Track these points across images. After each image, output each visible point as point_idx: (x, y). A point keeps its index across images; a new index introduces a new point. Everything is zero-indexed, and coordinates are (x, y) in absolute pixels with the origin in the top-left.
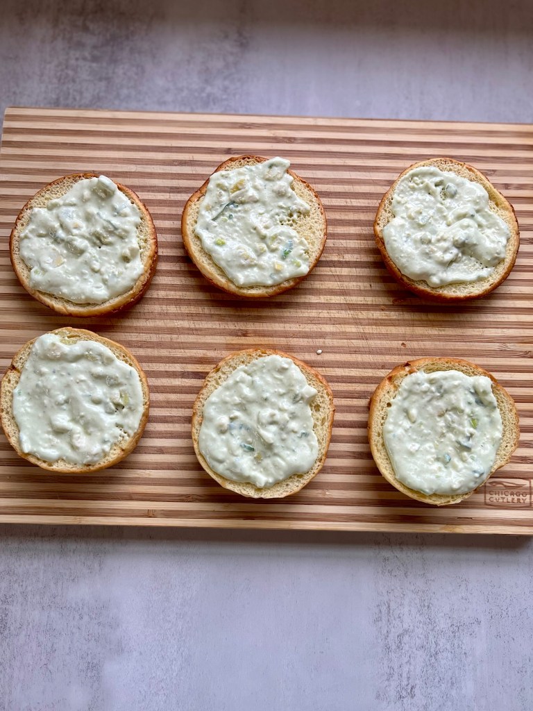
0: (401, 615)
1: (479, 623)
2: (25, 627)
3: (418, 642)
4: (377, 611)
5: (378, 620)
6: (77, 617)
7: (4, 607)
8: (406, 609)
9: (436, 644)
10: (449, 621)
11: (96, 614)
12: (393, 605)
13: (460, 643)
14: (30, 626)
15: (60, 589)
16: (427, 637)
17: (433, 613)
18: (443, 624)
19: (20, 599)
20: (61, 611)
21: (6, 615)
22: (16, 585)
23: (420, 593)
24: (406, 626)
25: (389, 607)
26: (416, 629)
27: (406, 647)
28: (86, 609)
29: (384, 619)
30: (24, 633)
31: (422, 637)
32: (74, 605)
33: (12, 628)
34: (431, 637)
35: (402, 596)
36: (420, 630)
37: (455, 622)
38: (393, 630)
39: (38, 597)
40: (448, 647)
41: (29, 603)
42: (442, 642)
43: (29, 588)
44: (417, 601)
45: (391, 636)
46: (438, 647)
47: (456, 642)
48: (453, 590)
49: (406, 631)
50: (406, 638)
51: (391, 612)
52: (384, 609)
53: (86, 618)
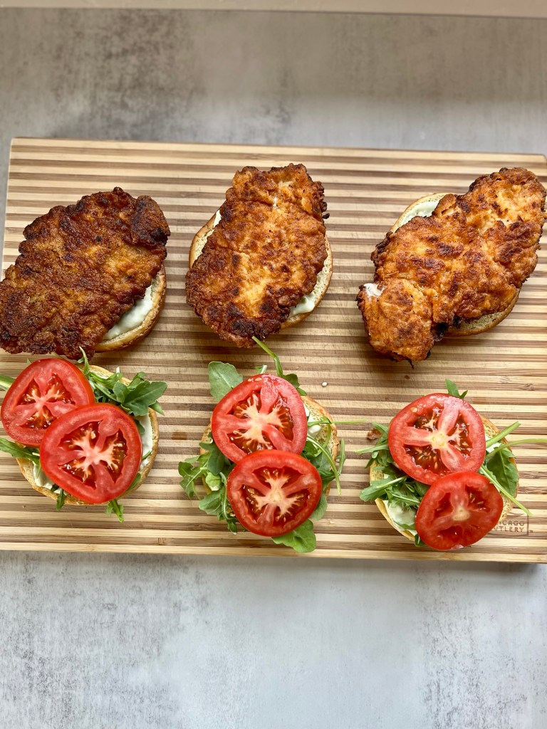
0: (450, 694)
1: (525, 699)
2: (88, 711)
3: (467, 719)
4: (427, 691)
5: (427, 699)
6: (139, 701)
7: (67, 692)
8: (456, 688)
9: (484, 721)
10: (496, 699)
11: (156, 697)
12: (442, 685)
13: (507, 718)
14: (94, 710)
15: (120, 674)
16: (475, 714)
17: (481, 691)
18: (490, 701)
19: (83, 684)
20: (123, 695)
21: (70, 700)
22: (78, 671)
23: (469, 673)
24: (455, 704)
25: (439, 686)
26: (464, 706)
27: (455, 724)
28: (146, 692)
29: (434, 697)
30: (88, 716)
31: (471, 714)
32: (134, 689)
33: (76, 712)
34: (479, 714)
35: (451, 675)
36: (469, 708)
37: (502, 699)
38: (442, 708)
39: (100, 682)
40: (496, 723)
41: (91, 688)
42: (489, 718)
43: (91, 673)
44: (466, 680)
45: (441, 713)
46: (486, 723)
47: (502, 718)
48: (501, 669)
49: (456, 709)
50: (455, 716)
51: (441, 691)
52: (434, 688)
53: (147, 701)
